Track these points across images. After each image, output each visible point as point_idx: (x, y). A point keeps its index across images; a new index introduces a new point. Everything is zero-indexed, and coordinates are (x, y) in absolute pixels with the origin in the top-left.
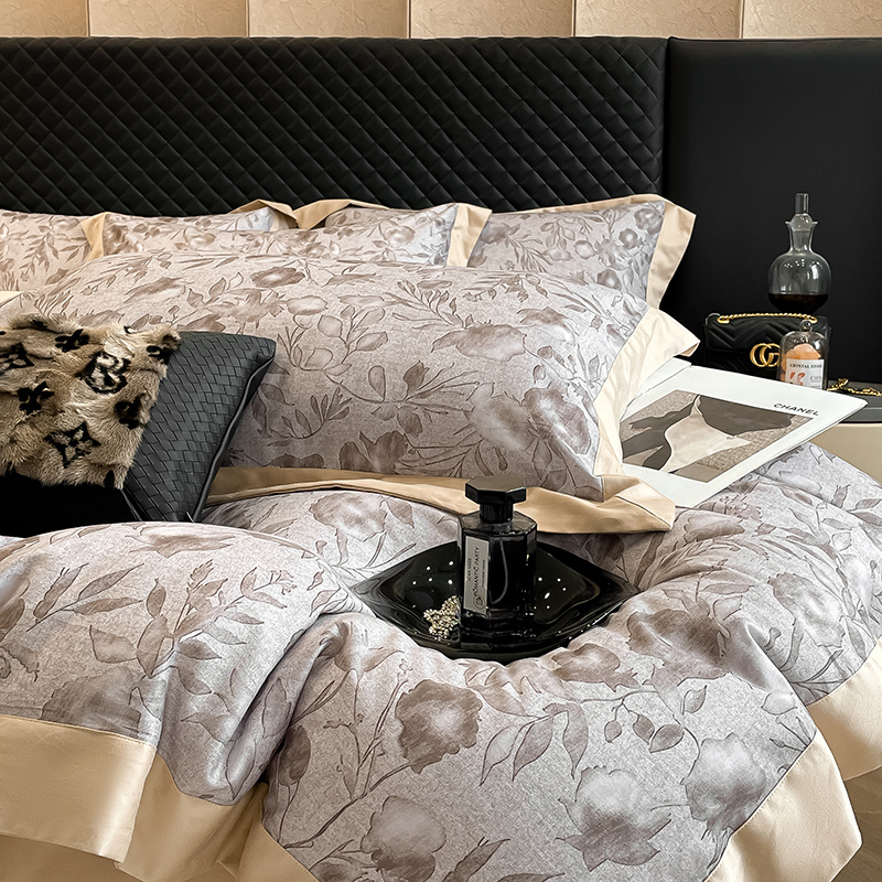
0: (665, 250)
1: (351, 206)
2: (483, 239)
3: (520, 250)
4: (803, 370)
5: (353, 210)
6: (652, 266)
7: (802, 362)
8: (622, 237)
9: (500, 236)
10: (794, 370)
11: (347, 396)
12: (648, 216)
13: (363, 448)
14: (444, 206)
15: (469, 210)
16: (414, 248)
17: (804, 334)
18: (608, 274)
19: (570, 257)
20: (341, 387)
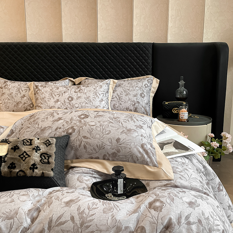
0: (153, 88)
1: (87, 79)
2: (116, 86)
3: (124, 89)
4: (184, 114)
5: (87, 80)
6: (151, 91)
7: (184, 113)
8: (145, 85)
9: (119, 86)
10: (182, 114)
11: (104, 144)
12: (150, 81)
13: (108, 155)
14: (108, 80)
15: (113, 80)
16: (102, 90)
17: (184, 107)
18: (142, 93)
19: (134, 90)
20: (103, 143)
